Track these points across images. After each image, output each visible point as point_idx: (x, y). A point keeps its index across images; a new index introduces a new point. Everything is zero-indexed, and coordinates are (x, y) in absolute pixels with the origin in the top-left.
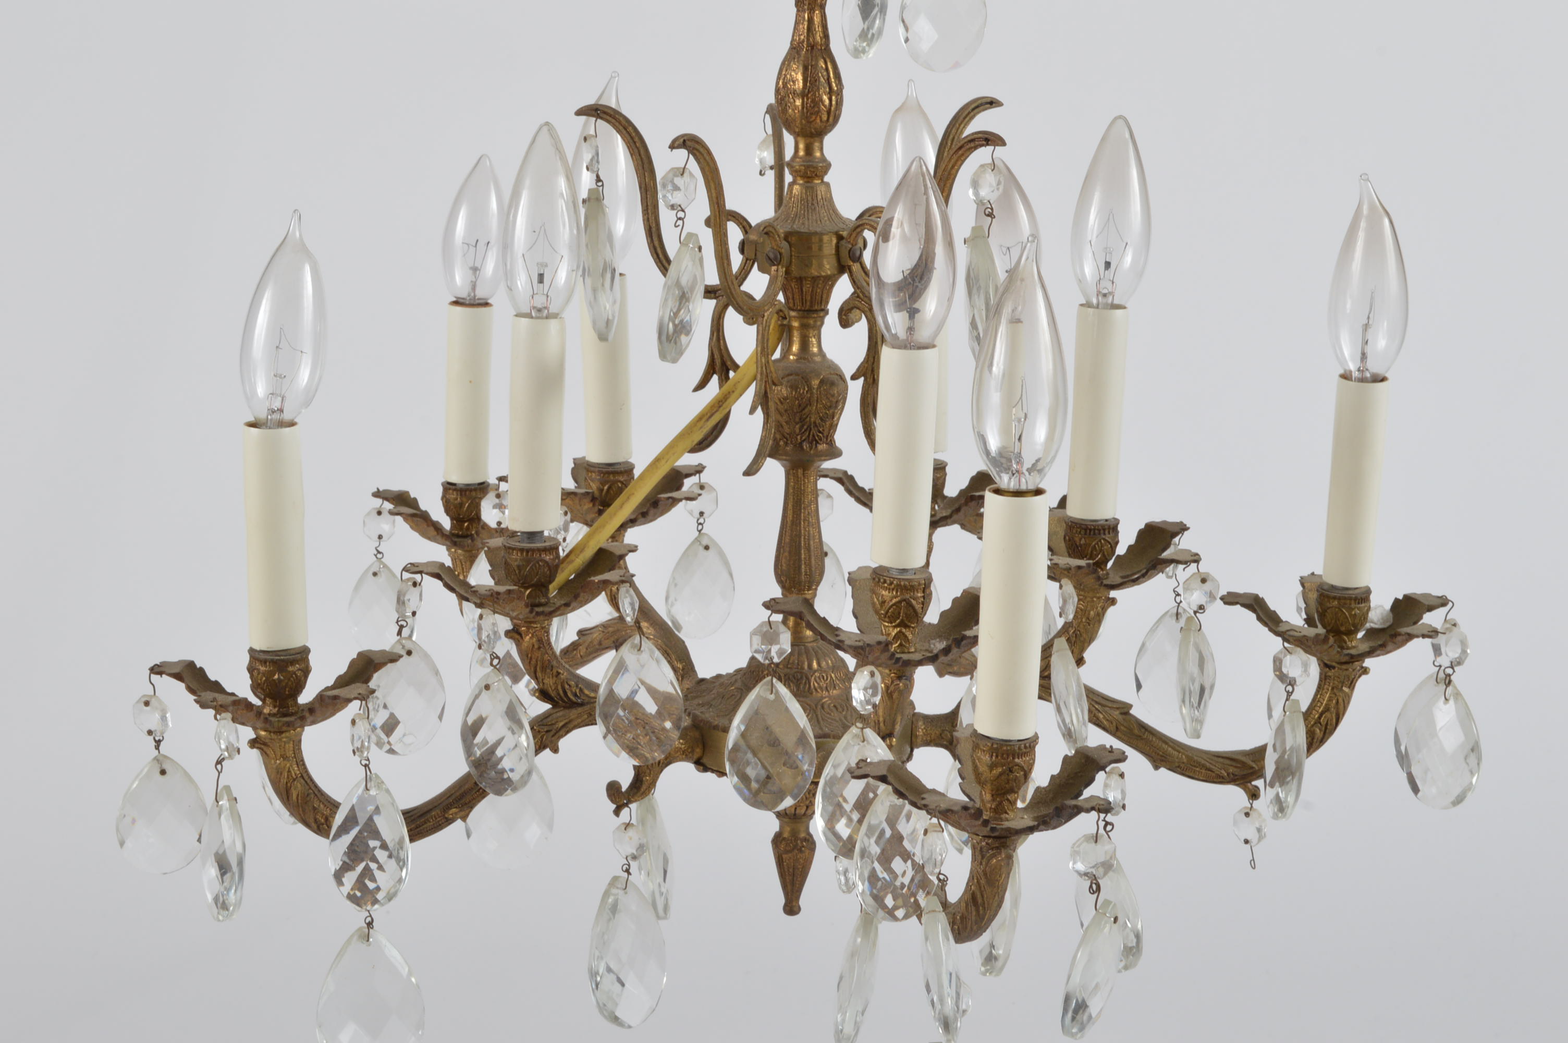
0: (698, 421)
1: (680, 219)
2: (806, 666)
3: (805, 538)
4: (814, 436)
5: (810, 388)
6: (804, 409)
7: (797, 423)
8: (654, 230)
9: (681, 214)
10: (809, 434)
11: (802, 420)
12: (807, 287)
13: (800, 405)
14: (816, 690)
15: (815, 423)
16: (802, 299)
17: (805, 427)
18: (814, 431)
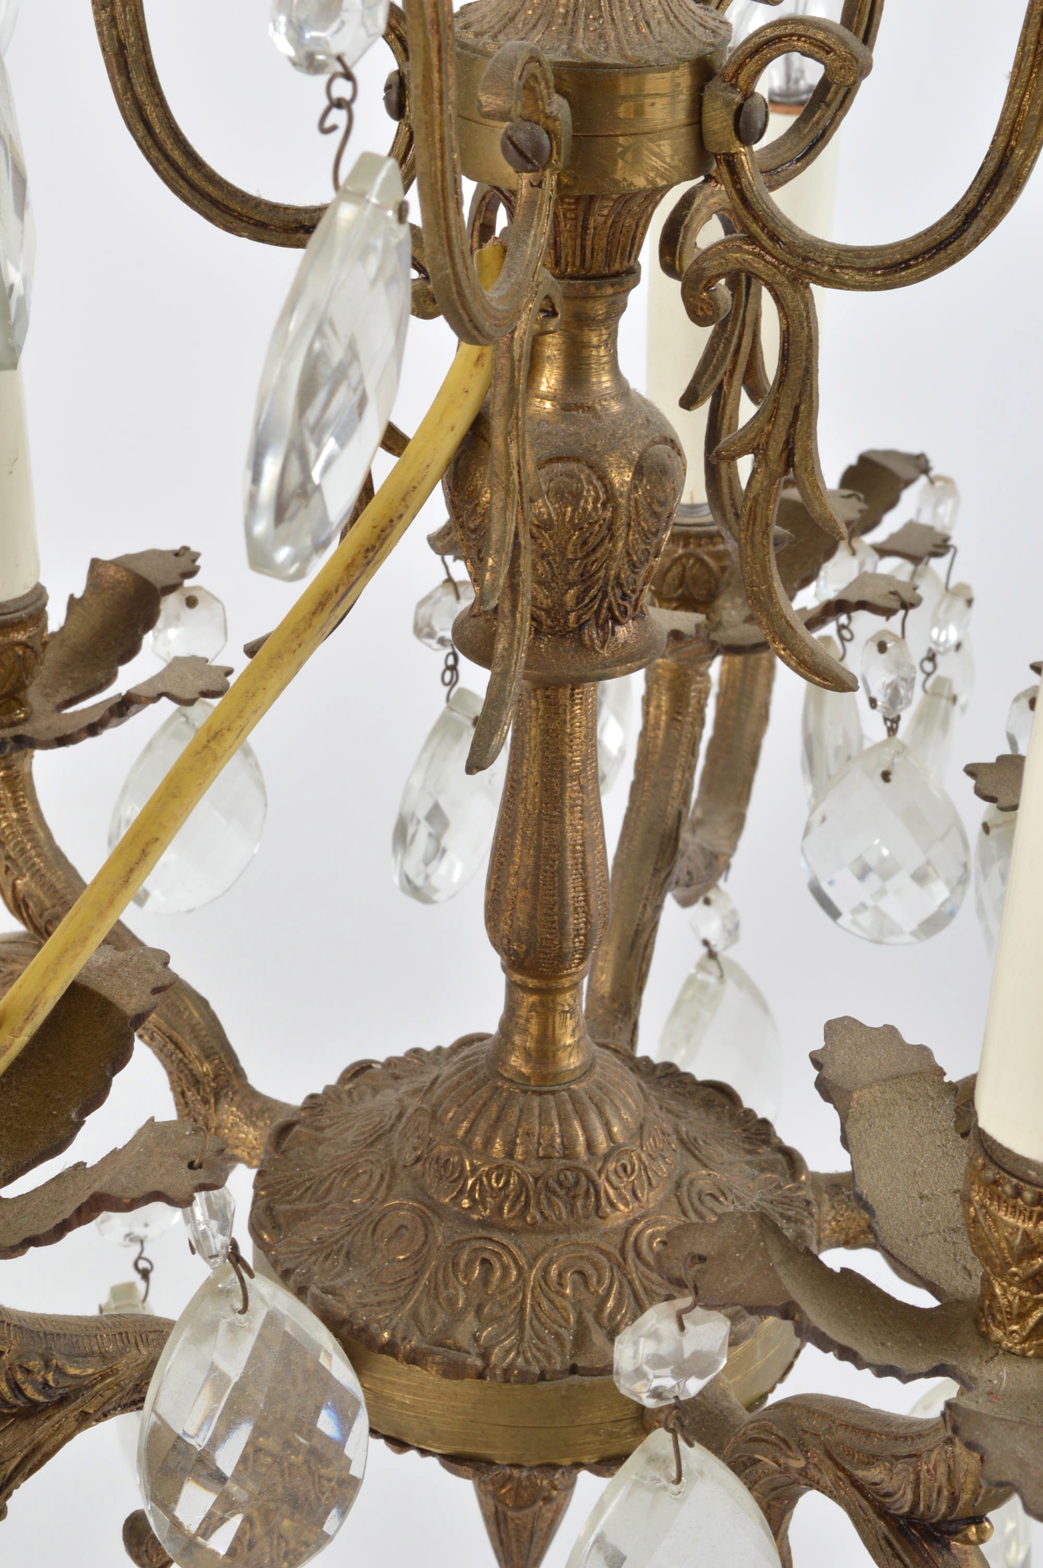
0: (314, 613)
1: (339, 104)
2: (581, 1148)
3: (574, 852)
4: (610, 609)
5: (611, 496)
6: (594, 550)
7: (571, 585)
8: (132, 51)
9: (342, 89)
10: (600, 607)
11: (586, 578)
12: (601, 214)
13: (585, 543)
14: (612, 1205)
15: (617, 577)
16: (583, 248)
17: (593, 592)
18: (614, 596)
